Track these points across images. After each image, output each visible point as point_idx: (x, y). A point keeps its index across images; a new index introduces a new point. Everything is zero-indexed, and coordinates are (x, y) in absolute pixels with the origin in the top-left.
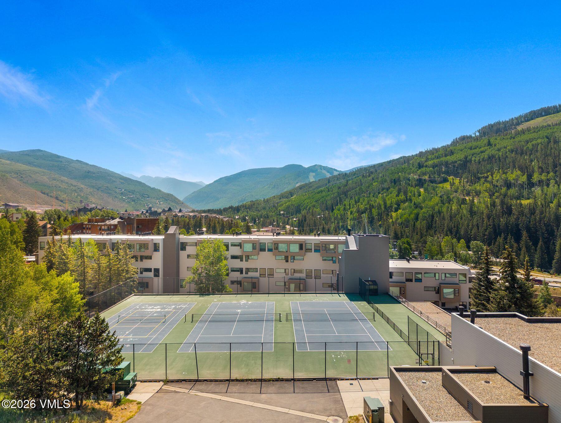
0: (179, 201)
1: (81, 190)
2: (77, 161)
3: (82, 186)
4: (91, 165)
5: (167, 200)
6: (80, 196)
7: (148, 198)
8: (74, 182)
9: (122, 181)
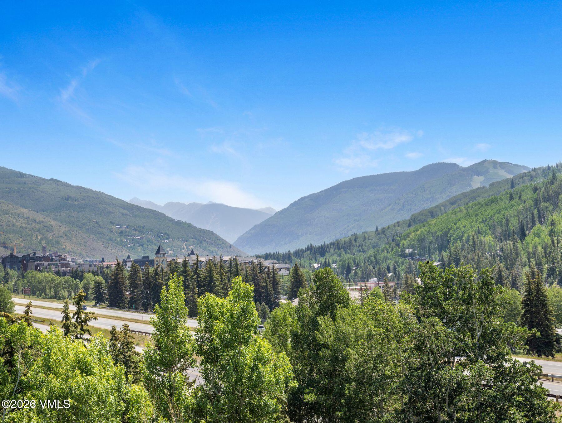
0: (224, 242)
1: (49, 229)
2: (52, 180)
3: (53, 223)
4: (73, 187)
5: (201, 242)
6: (46, 238)
7: (167, 239)
8: (39, 217)
9: (124, 211)
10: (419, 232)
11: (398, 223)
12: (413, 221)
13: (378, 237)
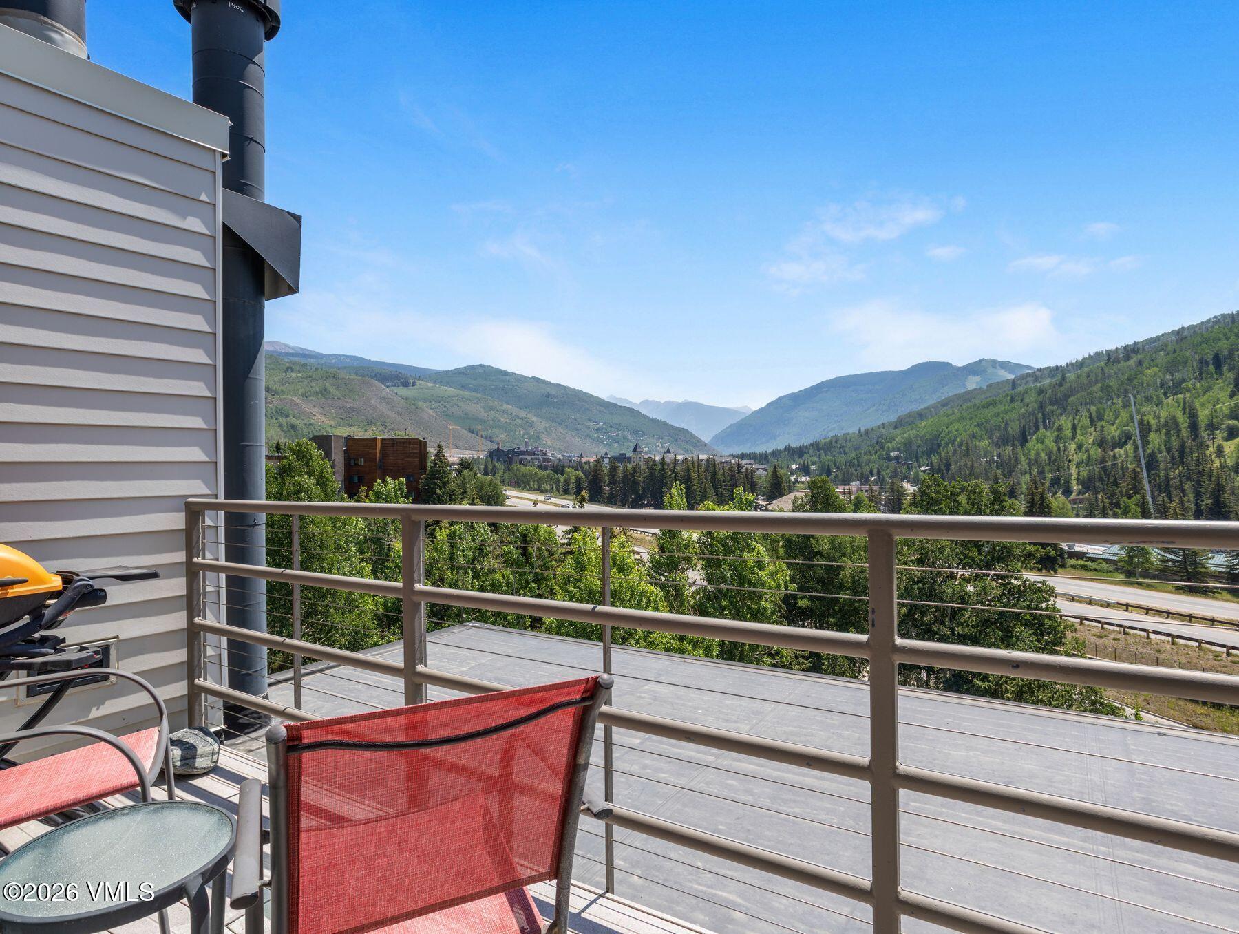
0: (699, 441)
1: (531, 425)
2: (533, 378)
3: (534, 419)
4: (553, 384)
5: (676, 440)
6: (527, 434)
7: (642, 436)
8: (522, 414)
9: (601, 409)
10: (906, 435)
11: (883, 424)
12: (899, 424)
13: (861, 439)
